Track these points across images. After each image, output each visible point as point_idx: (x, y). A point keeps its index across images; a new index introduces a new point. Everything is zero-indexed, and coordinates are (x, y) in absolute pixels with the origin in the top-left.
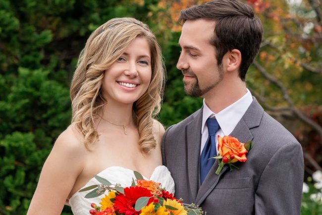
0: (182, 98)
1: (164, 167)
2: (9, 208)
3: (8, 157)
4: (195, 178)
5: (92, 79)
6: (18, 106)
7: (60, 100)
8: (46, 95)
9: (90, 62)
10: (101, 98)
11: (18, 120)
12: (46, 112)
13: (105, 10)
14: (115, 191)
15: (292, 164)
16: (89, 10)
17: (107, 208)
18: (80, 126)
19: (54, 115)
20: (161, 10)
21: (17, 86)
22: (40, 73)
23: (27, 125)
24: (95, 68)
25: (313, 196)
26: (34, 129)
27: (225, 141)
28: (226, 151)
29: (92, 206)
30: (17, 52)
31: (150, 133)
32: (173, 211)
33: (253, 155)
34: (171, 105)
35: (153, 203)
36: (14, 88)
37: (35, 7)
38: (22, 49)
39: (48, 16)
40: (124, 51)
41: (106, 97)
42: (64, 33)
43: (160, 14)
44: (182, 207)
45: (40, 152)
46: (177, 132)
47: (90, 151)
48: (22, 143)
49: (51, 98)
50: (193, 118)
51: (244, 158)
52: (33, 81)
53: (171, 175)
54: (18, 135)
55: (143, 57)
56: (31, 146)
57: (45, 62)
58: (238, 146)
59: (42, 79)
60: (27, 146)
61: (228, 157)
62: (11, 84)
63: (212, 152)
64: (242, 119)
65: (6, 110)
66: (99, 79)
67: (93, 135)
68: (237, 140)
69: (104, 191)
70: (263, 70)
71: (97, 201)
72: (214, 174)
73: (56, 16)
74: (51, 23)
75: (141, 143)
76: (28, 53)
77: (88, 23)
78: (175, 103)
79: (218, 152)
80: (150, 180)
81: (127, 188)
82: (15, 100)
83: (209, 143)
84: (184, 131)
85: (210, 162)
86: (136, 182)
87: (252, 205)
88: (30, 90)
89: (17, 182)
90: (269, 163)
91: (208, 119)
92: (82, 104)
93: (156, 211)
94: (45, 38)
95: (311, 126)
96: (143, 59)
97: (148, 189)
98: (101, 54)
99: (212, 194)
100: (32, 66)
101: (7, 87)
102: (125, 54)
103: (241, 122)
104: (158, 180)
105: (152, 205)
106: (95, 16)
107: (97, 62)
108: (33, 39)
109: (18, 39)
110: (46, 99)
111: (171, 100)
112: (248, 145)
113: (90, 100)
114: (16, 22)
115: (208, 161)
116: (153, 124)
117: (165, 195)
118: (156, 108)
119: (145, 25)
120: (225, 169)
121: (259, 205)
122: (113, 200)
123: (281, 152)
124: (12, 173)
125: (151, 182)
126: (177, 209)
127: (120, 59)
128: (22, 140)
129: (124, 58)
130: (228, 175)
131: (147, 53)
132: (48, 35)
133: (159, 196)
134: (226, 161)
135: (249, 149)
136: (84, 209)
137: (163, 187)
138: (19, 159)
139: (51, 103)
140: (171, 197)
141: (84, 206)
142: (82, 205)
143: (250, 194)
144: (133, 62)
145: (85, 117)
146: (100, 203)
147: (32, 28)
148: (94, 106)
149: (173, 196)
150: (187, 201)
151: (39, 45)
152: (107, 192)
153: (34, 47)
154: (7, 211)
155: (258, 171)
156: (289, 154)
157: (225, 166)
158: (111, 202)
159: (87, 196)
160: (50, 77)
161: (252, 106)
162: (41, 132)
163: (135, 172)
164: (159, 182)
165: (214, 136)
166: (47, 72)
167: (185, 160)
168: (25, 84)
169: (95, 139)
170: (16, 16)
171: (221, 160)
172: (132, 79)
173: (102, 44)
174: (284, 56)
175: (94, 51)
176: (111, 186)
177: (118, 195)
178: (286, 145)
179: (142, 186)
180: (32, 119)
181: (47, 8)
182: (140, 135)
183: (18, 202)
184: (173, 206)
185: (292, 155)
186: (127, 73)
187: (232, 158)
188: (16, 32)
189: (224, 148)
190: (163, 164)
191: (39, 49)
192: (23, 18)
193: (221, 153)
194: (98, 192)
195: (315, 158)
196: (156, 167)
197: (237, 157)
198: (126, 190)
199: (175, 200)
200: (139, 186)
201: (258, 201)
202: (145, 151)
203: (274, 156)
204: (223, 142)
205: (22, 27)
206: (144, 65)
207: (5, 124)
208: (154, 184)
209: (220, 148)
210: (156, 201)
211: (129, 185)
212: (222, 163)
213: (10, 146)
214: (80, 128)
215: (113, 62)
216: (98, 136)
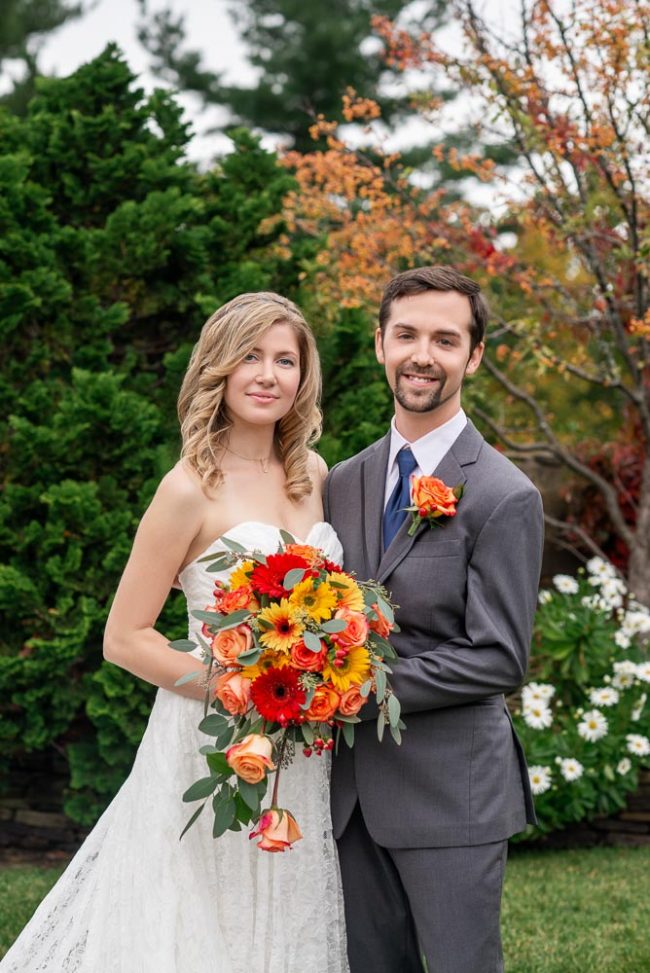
0: (358, 425)
1: (327, 524)
2: (53, 611)
3: (54, 523)
4: (376, 542)
5: (208, 390)
6: (71, 434)
7: (145, 425)
8: (119, 416)
9: (204, 363)
10: (223, 417)
11: (70, 459)
12: (119, 446)
13: (223, 268)
14: (252, 561)
15: (525, 520)
16: (195, 267)
17: (241, 587)
18: (194, 462)
19: (134, 450)
20: (320, 270)
21: (70, 400)
22: (109, 377)
23: (86, 468)
24: (212, 372)
25: (586, 600)
26: (98, 475)
27: (423, 483)
28: (424, 498)
29: (217, 585)
30: (68, 340)
31: (303, 472)
32: (341, 590)
33: (466, 505)
34: (338, 437)
35: (310, 577)
36: (62, 404)
37: (100, 261)
38: (76, 336)
39: (123, 277)
40: (255, 345)
41: (232, 416)
42: (150, 307)
43: (320, 275)
44: (355, 584)
45: (109, 515)
46: (348, 472)
47: (211, 499)
48: (78, 499)
49: (129, 420)
50: (373, 450)
51: (452, 509)
52: (97, 391)
53: (338, 536)
54: (70, 485)
55: (284, 353)
56: (93, 505)
57: (116, 359)
58: (443, 492)
59: (114, 388)
60: (87, 504)
61: (427, 507)
62: (57, 396)
63: (404, 502)
64: (449, 451)
65: (51, 441)
66: (219, 389)
67: (214, 474)
68: (441, 482)
69: (235, 561)
70: (502, 376)
71: (224, 577)
72: (405, 535)
73: (137, 278)
74: (126, 289)
75: (287, 487)
76: (86, 342)
77: (193, 291)
78: (345, 434)
79: (412, 501)
80: (305, 544)
81: (271, 557)
82: (65, 425)
83: (400, 488)
84: (359, 470)
85: (400, 516)
86: (284, 548)
87: (464, 581)
88: (92, 407)
89: (69, 565)
90: (491, 518)
91: (401, 451)
92: (196, 428)
93: (315, 589)
94: (116, 315)
95: (587, 478)
96: (286, 358)
97: (304, 557)
98: (221, 350)
99: (402, 565)
100: (94, 365)
101: (50, 401)
102: (256, 350)
103: (447, 455)
104: (317, 544)
105: (309, 581)
106: (205, 278)
107: (213, 363)
108: (96, 317)
109: (69, 317)
110: (120, 423)
111: (336, 429)
112: (458, 490)
113: (206, 420)
114: (68, 288)
115: (396, 514)
116: (309, 457)
117: (330, 568)
118: (314, 432)
119: (291, 305)
120: (422, 527)
121: (474, 581)
122: (248, 575)
123: (508, 502)
124: (60, 550)
125: (306, 547)
126: (347, 587)
127: (249, 357)
128: (78, 494)
129: (255, 355)
130: (427, 536)
131: (292, 348)
132: (123, 312)
133: (320, 568)
134: (424, 514)
135: (460, 496)
136: (204, 588)
137: (325, 555)
138: (73, 526)
139: (128, 430)
140: (337, 570)
141: (204, 584)
142: (201, 582)
143: (459, 564)
144: (269, 361)
145: (201, 447)
146: (230, 580)
147: (95, 299)
148: (213, 430)
149: (341, 568)
150: (362, 576)
151: (106, 328)
152: (240, 563)
153: (98, 332)
154: (51, 616)
155: (474, 530)
156: (521, 504)
157: (423, 521)
158: (246, 578)
159: (210, 569)
160: (124, 385)
161: (466, 431)
162: (110, 480)
163: (283, 532)
164: (318, 547)
165: (408, 477)
166: (121, 377)
167: (360, 515)
168: (82, 397)
169: (218, 481)
170: (65, 277)
171: (416, 513)
172: (266, 388)
173: (221, 334)
174: (538, 354)
175: (210, 345)
176: (246, 554)
177: (257, 566)
178: (517, 491)
179: (294, 554)
180: (96, 457)
181: (120, 263)
182: (287, 474)
183: (70, 601)
184: (342, 583)
185: (526, 507)
186: (259, 379)
187: (434, 509)
188: (66, 305)
189: (422, 494)
190: (325, 520)
191: (104, 336)
192: (78, 279)
193: (417, 501)
194: (228, 563)
195: (593, 537)
196: (314, 524)
197: (440, 508)
198: (270, 559)
199: (343, 574)
200: (289, 553)
201: (473, 576)
202: (294, 497)
203: (498, 507)
204: (421, 485)
205: (76, 296)
206: (288, 366)
207: (46, 466)
208: (312, 549)
209: (415, 494)
210: (315, 575)
211: (274, 551)
212: (419, 516)
213: (57, 503)
214: (193, 464)
215: (237, 362)
216: (222, 476)
